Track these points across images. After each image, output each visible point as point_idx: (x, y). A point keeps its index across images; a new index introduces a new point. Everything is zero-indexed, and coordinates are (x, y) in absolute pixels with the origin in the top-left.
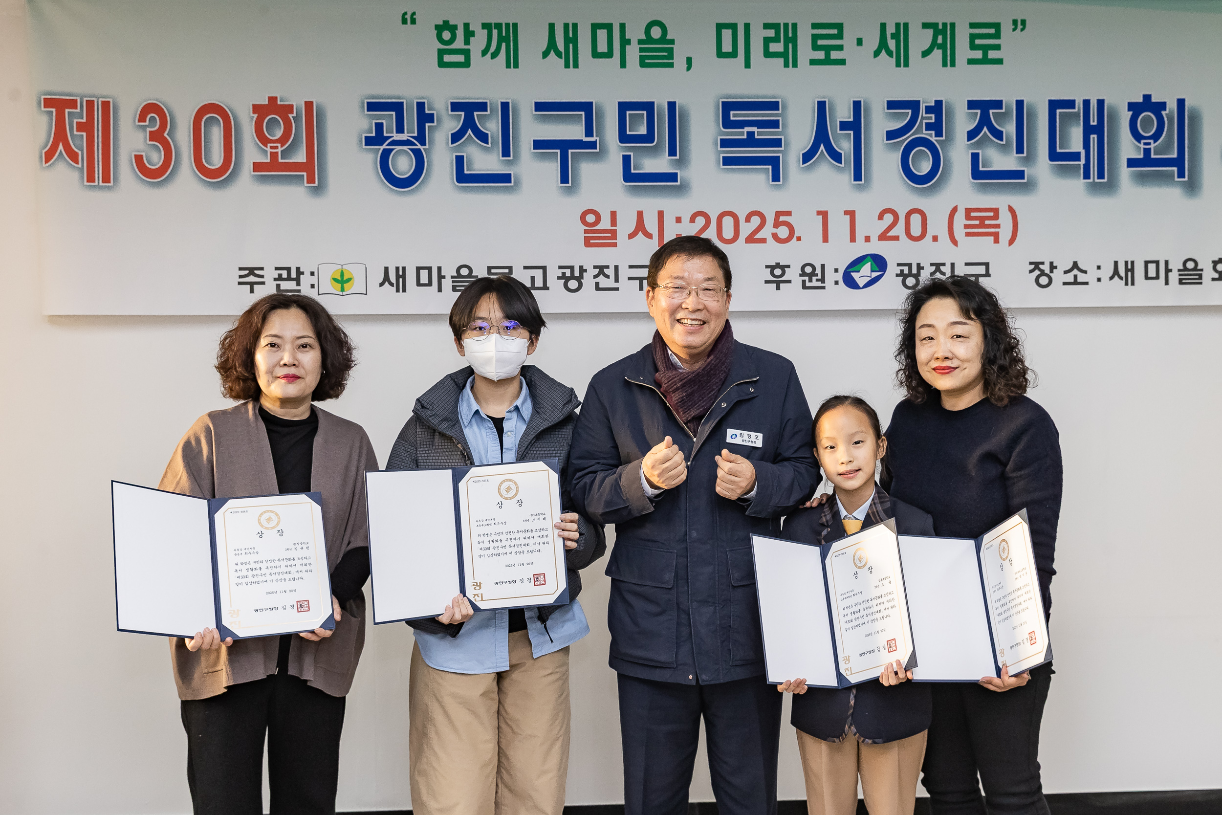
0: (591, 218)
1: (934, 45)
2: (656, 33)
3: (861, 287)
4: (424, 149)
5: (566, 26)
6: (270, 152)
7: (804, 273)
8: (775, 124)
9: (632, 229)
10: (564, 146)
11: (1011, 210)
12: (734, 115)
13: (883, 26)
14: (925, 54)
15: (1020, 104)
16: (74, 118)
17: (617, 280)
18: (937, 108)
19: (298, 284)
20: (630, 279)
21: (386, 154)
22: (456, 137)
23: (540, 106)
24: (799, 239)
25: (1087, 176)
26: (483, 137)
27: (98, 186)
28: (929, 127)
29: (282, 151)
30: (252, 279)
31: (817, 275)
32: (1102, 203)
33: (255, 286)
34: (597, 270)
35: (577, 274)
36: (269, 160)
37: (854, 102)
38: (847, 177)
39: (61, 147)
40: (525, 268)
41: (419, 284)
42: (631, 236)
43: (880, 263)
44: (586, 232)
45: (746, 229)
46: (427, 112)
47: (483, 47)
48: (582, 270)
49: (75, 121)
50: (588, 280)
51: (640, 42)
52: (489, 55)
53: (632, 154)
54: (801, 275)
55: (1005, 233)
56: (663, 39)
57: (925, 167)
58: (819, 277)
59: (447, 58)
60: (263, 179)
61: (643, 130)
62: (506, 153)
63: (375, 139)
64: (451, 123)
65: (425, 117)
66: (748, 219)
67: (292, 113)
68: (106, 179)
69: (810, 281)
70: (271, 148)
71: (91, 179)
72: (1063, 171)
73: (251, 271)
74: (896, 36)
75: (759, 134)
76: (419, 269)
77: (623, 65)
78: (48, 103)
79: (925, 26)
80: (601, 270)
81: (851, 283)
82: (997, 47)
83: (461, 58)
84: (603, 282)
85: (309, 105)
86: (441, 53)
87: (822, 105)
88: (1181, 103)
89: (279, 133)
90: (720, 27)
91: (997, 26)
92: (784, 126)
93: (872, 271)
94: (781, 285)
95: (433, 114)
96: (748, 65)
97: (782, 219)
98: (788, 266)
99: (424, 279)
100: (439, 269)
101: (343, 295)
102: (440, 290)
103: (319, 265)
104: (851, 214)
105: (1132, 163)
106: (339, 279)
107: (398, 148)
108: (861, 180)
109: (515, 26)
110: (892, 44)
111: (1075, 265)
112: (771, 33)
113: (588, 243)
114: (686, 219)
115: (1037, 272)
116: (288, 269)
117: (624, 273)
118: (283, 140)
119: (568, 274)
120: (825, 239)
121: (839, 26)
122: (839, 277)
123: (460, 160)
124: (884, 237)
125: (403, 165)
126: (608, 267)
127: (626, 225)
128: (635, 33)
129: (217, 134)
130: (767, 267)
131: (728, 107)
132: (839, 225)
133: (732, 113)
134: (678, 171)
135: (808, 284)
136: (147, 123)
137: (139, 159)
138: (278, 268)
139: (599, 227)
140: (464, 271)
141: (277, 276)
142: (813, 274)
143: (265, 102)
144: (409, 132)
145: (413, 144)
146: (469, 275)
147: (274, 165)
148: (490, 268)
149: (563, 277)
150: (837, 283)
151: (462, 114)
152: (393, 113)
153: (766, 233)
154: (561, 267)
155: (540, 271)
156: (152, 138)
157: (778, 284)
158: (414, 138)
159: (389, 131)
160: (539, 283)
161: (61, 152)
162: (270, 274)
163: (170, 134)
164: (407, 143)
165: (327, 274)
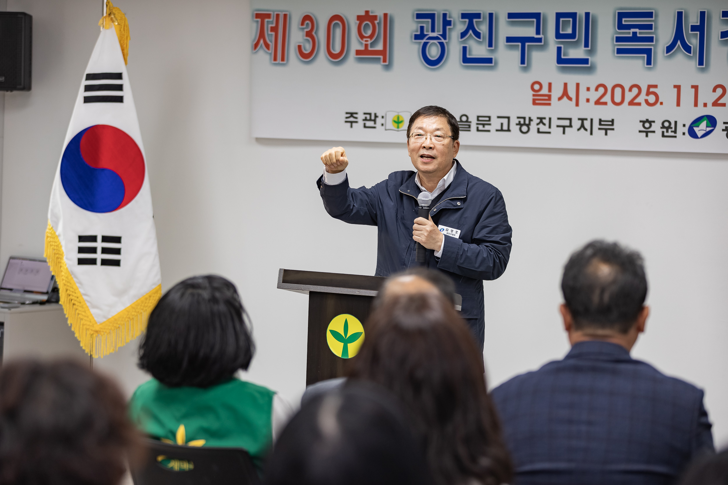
0: (537, 87)
3: (699, 136)
4: (445, 42)
6: (365, 44)
7: (663, 127)
8: (650, 27)
9: (560, 94)
10: (523, 40)
12: (625, 21)
16: (270, 23)
17: (550, 127)
19: (375, 123)
20: (558, 126)
21: (425, 44)
22: (463, 35)
23: (511, 16)
24: (661, 103)
26: (478, 35)
27: (279, 64)
29: (371, 44)
30: (352, 119)
31: (672, 128)
33: (354, 124)
34: (539, 121)
35: (527, 122)
36: (363, 48)
37: (701, 12)
38: (694, 63)
39: (262, 41)
40: (498, 117)
42: (560, 99)
43: (712, 121)
44: (534, 95)
45: (629, 96)
46: (448, 19)
48: (530, 120)
49: (270, 26)
50: (534, 126)
53: (562, 46)
54: (661, 128)
58: (673, 129)
60: (360, 60)
61: (569, 31)
62: (490, 45)
63: (419, 36)
64: (460, 26)
65: (447, 23)
66: (630, 90)
67: (377, 20)
68: (283, 59)
69: (667, 131)
70: (365, 41)
71: (275, 59)
73: (352, 114)
75: (640, 33)
78: (258, 16)
80: (541, 120)
81: (693, 134)
84: (542, 128)
85: (386, 15)
87: (680, 14)
89: (369, 32)
92: (656, 28)
93: (707, 127)
94: (649, 134)
95: (450, 21)
97: (652, 90)
98: (654, 122)
101: (398, 131)
103: (387, 112)
104: (696, 88)
106: (396, 120)
107: (432, 41)
108: (703, 65)
113: (534, 103)
114: (593, 89)
116: (370, 114)
117: (555, 122)
118: (371, 37)
119: (522, 122)
120: (678, 104)
122: (686, 130)
123: (465, 49)
124: (715, 104)
125: (434, 52)
126: (545, 118)
127: (557, 92)
129: (338, 32)
130: (641, 121)
131: (621, 15)
132: (687, 95)
133: (624, 19)
134: (589, 58)
135: (666, 134)
136: (304, 27)
137: (299, 47)
138: (365, 114)
139: (541, 93)
140: (464, 119)
141: (364, 118)
142: (669, 127)
143: (363, 14)
144: (438, 32)
145: (440, 39)
146: (467, 121)
147: (366, 52)
148: (478, 117)
149: (519, 124)
150: (684, 134)
151: (467, 20)
152: (430, 20)
153: (641, 99)
154: (518, 118)
155: (506, 120)
156: (307, 36)
157: (647, 133)
158: (440, 35)
159: (427, 31)
160: (505, 127)
161: (261, 45)
162: (361, 117)
163: (316, 33)
164: (436, 38)
165: (391, 117)
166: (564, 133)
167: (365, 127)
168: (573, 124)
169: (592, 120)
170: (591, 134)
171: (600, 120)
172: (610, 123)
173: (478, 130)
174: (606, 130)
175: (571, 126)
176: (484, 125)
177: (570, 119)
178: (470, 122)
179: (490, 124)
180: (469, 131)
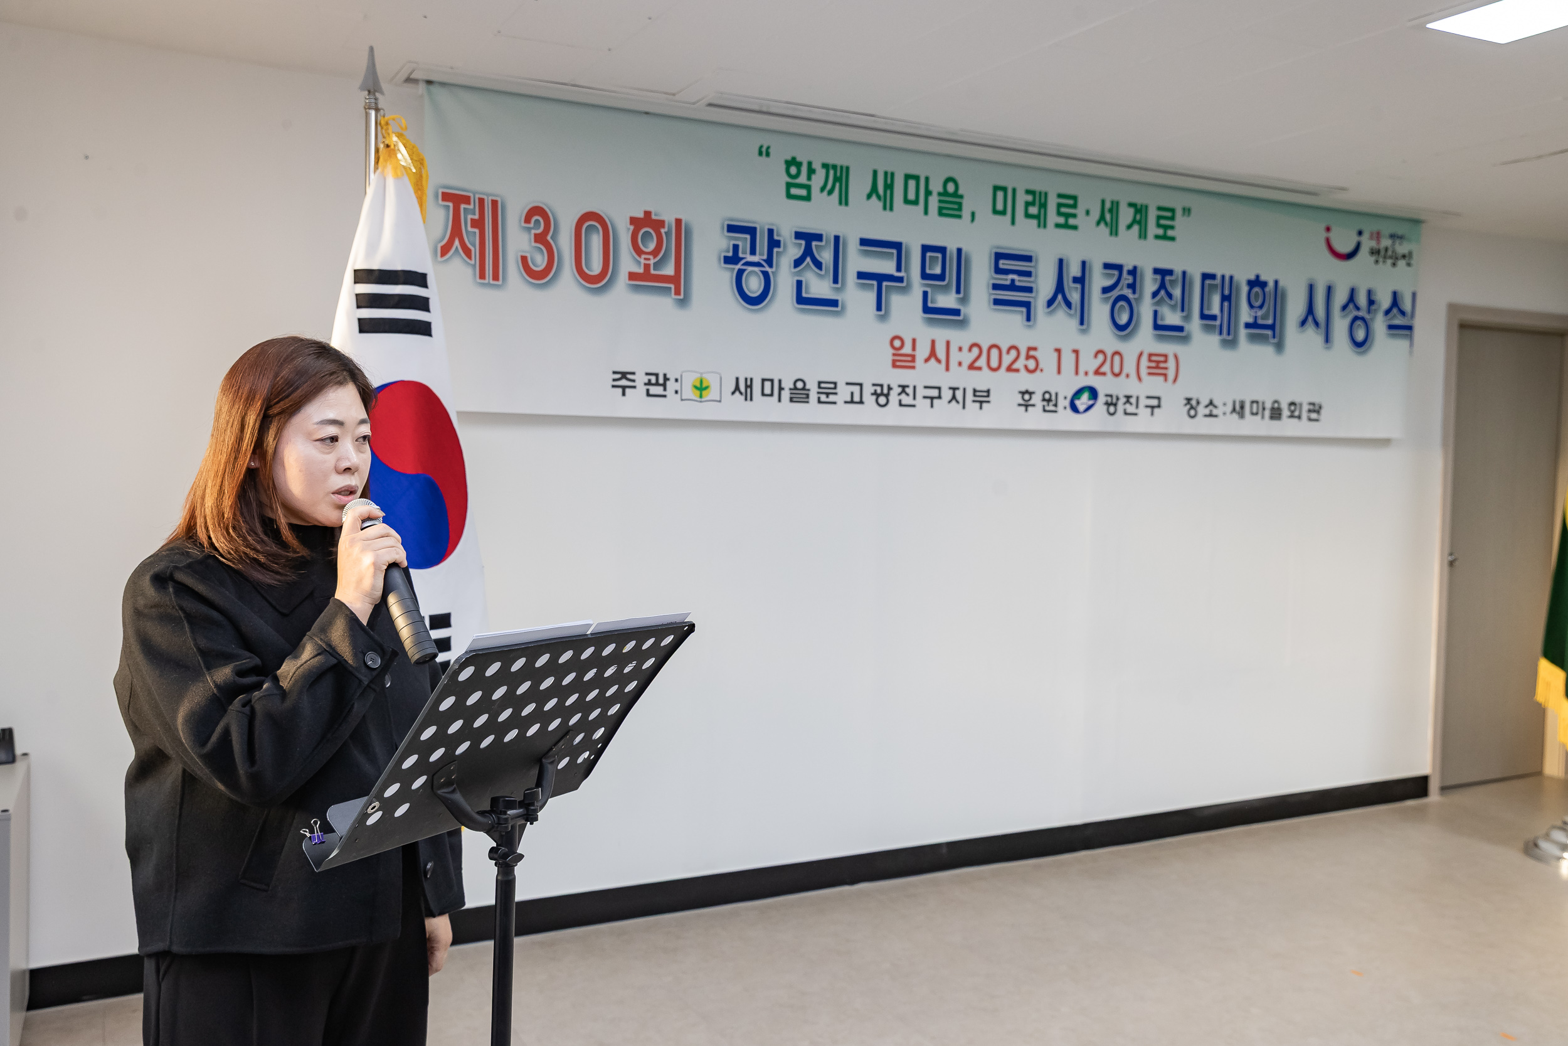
0: (897, 343)
1: (1134, 222)
2: (951, 188)
3: (1081, 412)
4: (772, 272)
5: (886, 173)
6: (645, 264)
7: (1044, 400)
8: (1028, 274)
9: (927, 353)
10: (880, 278)
11: (1176, 357)
12: (1003, 264)
13: (1103, 202)
14: (1129, 227)
15: (1184, 273)
16: (469, 213)
17: (914, 398)
18: (1133, 272)
19: (665, 389)
20: (925, 397)
21: (740, 273)
22: (798, 263)
23: (864, 242)
24: (1042, 370)
25: (1221, 333)
26: (818, 265)
27: (489, 285)
28: (1129, 286)
29: (654, 264)
30: (624, 382)
31: (1052, 401)
32: (1228, 354)
33: (629, 391)
35: (885, 391)
36: (641, 270)
37: (1083, 262)
38: (1075, 322)
39: (457, 243)
40: (848, 384)
41: (763, 394)
42: (927, 360)
43: (1093, 393)
44: (894, 355)
45: (1007, 360)
46: (776, 237)
47: (822, 183)
49: (470, 217)
50: (894, 397)
51: (940, 194)
52: (825, 193)
53: (929, 290)
54: (1042, 401)
55: (1171, 374)
56: (955, 194)
57: (1123, 319)
58: (1054, 402)
59: (794, 191)
60: (636, 288)
61: (938, 270)
62: (836, 281)
63: (732, 259)
64: (793, 250)
65: (774, 243)
66: (1008, 352)
67: (664, 227)
68: (496, 277)
69: (1048, 405)
70: (645, 259)
71: (482, 276)
72: (1208, 329)
73: (624, 375)
74: (1111, 211)
75: (1019, 281)
76: (763, 380)
77: (926, 212)
78: (446, 197)
79: (1131, 205)
80: (904, 388)
81: (1074, 409)
82: (1172, 227)
83: (803, 192)
84: (904, 399)
85: (678, 222)
86: (789, 186)
87: (1061, 261)
88: (1276, 282)
89: (652, 246)
90: (996, 188)
91: (1173, 210)
92: (1036, 277)
93: (1088, 400)
94: (1029, 408)
95: (780, 241)
96: (1013, 222)
97: (1032, 353)
98: (1034, 393)
99: (767, 391)
100: (780, 381)
101: (701, 402)
102: (780, 400)
103: (683, 372)
104: (1076, 352)
105: (1248, 326)
106: (698, 385)
107: (750, 269)
108: (1084, 325)
109: (848, 168)
110: (1108, 217)
111: (1211, 403)
112: (1030, 198)
113: (894, 366)
114: (965, 349)
115: (1188, 407)
116: (657, 375)
117: (921, 392)
118: (655, 253)
119: (879, 391)
120: (1059, 372)
121: (1075, 198)
122: (1067, 403)
123: (799, 284)
124: (1097, 372)
125: (754, 285)
126: (908, 386)
127: (923, 352)
128: (936, 187)
129: (596, 241)
130: (1019, 392)
131: (999, 256)
132: (1068, 359)
133: (1001, 261)
134: (961, 308)
136: (532, 225)
137: (524, 259)
138: (647, 374)
139: (903, 351)
140: (800, 385)
141: (647, 381)
142: (1049, 400)
143: (641, 215)
144: (760, 255)
145: (763, 266)
146: (804, 389)
147: (646, 276)
148: (820, 383)
149: (875, 393)
150: (1065, 408)
151: (803, 242)
152: (748, 237)
153: (1019, 364)
154: (874, 385)
155: (858, 388)
156: (536, 241)
157: (1027, 406)
158: (764, 260)
159: (744, 252)
160: (857, 398)
161: (457, 247)
162: (640, 379)
163: (553, 237)
164: (758, 264)
165: (689, 381)
166: (932, 406)
167: (648, 394)
168: (943, 394)
169: (964, 389)
170: (964, 407)
171: (975, 391)
172: (985, 394)
173: (820, 402)
174: (981, 402)
175: (939, 397)
176: (828, 394)
177: (939, 388)
178: (809, 390)
179: (836, 394)
180: (808, 402)
